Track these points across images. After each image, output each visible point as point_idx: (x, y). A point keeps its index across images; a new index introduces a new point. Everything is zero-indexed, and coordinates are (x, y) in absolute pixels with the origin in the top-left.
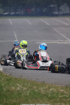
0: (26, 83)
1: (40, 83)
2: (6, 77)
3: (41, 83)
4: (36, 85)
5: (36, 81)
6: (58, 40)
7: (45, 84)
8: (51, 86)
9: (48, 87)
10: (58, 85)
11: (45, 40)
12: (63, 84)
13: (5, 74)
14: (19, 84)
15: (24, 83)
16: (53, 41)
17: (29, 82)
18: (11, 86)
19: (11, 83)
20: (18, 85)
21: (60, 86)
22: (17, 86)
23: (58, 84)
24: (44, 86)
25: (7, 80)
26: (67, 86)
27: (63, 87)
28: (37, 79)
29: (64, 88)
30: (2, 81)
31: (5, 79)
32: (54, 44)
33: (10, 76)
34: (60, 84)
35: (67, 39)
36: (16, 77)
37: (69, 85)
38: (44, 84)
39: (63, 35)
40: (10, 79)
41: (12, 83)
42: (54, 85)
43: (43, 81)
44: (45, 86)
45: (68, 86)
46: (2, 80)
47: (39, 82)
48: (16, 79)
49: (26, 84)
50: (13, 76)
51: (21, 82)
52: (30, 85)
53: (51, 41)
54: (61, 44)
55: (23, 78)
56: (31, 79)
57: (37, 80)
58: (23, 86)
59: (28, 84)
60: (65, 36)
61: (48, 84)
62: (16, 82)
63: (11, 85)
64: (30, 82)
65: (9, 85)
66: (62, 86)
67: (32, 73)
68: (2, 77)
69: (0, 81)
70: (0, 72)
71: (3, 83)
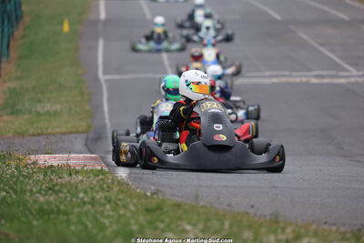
0: (214, 222)
1: (265, 221)
2: (143, 200)
3: (268, 218)
4: (250, 227)
5: (247, 213)
6: (315, 73)
7: (282, 225)
8: (303, 231)
9: (294, 231)
10: (326, 227)
11: (268, 73)
12: (344, 225)
13: (138, 190)
14: (189, 223)
15: (208, 220)
16: (294, 74)
17: (225, 215)
18: (163, 231)
19: (162, 221)
20: (188, 227)
21: (334, 228)
22: (185, 231)
23: (326, 223)
24: (279, 231)
25: (148, 210)
26: (359, 230)
27: (345, 233)
28: (252, 207)
29: (349, 235)
30: (128, 214)
31: (139, 206)
33: (155, 196)
34: (334, 224)
35: (346, 66)
36: (179, 200)
38: (277, 222)
40: (159, 208)
41: (167, 220)
42: (314, 227)
43: (272, 214)
44: (283, 230)
46: (131, 211)
47: (260, 216)
48: (178, 205)
49: (216, 224)
50: (166, 198)
51: (196, 217)
52: (231, 225)
53: (290, 76)
54: (322, 85)
55: (202, 203)
56: (229, 206)
57: (251, 211)
58: (203, 231)
59: (222, 224)
60: (339, 57)
61: (291, 224)
62: (180, 218)
63: (161, 226)
64: (228, 217)
65: (156, 228)
66: (342, 229)
67: (232, 187)
68: (129, 200)
69: (124, 215)
70: (121, 183)
71: (132, 221)
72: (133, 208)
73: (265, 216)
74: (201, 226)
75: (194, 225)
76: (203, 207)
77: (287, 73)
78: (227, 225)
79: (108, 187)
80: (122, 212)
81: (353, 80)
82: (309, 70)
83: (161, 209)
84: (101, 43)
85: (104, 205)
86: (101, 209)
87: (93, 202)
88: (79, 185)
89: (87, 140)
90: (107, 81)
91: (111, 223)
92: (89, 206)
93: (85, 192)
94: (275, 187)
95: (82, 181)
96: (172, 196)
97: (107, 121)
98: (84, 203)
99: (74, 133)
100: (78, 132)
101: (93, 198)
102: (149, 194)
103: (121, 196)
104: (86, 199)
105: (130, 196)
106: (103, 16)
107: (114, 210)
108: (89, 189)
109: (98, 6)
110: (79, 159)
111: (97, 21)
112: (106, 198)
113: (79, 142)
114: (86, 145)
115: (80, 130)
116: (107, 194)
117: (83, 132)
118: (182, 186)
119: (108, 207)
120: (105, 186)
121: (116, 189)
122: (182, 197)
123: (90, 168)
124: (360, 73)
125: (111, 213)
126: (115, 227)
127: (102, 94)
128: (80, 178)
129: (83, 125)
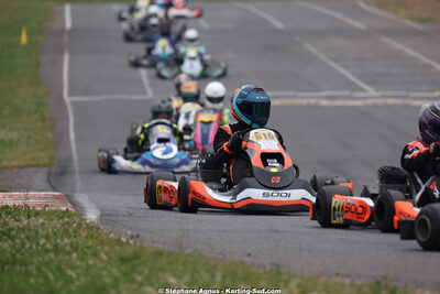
0: (203, 273)
1: (265, 273)
2: (118, 247)
3: (268, 269)
4: (246, 279)
5: (243, 263)
6: (325, 93)
7: (285, 277)
8: (310, 284)
9: (299, 286)
10: (338, 279)
12: (360, 276)
13: (111, 236)
14: (174, 275)
15: (195, 271)
16: (300, 94)
17: (215, 266)
18: (141, 284)
19: (141, 273)
20: (172, 280)
21: (348, 281)
23: (338, 275)
24: (281, 284)
25: (122, 260)
26: (378, 283)
27: (361, 287)
28: (249, 255)
30: (99, 265)
31: (112, 255)
32: (309, 106)
33: (131, 242)
34: (348, 276)
36: (160, 246)
37: (385, 277)
38: (279, 273)
39: (343, 71)
40: (136, 256)
41: (146, 271)
42: (323, 279)
43: (273, 264)
44: (287, 282)
45: (383, 284)
46: (102, 260)
47: (259, 267)
48: (159, 254)
49: (205, 276)
50: (145, 245)
51: (181, 268)
52: (224, 277)
53: (295, 97)
54: (336, 107)
55: (188, 251)
56: (220, 254)
57: (248, 260)
59: (213, 276)
60: (354, 74)
61: (295, 276)
62: (162, 269)
63: (139, 278)
64: (219, 267)
65: (133, 281)
66: (358, 282)
67: (225, 231)
68: (99, 248)
69: (95, 265)
70: (90, 227)
71: (104, 273)
72: (104, 257)
73: (265, 266)
74: (187, 278)
75: (179, 278)
76: (188, 255)
77: (291, 93)
78: (218, 276)
79: (75, 232)
80: (91, 262)
81: (370, 102)
82: (318, 90)
83: (139, 258)
84: (66, 57)
85: (69, 253)
86: (67, 258)
87: (56, 249)
88: (40, 230)
89: (49, 175)
90: (73, 103)
91: (78, 275)
92: (52, 255)
93: (47, 237)
94: (277, 232)
95: (43, 224)
96: (152, 242)
97: (74, 153)
98: (47, 251)
99: (34, 166)
100: (39, 166)
101: (56, 246)
102: (124, 240)
103: (90, 243)
104: (48, 246)
105: (102, 242)
106: (68, 24)
107: (82, 259)
108: (51, 235)
109: (63, 12)
110: (40, 198)
111: (62, 31)
112: (71, 245)
113: (40, 178)
114: (48, 181)
115: (41, 163)
116: (74, 240)
117: (44, 166)
118: (164, 230)
119: (74, 255)
120: (71, 230)
121: (84, 234)
122: (165, 243)
123: (54, 209)
124: (379, 94)
125: (79, 263)
126: (83, 279)
127: (67, 119)
128: (41, 221)
129: (44, 157)
